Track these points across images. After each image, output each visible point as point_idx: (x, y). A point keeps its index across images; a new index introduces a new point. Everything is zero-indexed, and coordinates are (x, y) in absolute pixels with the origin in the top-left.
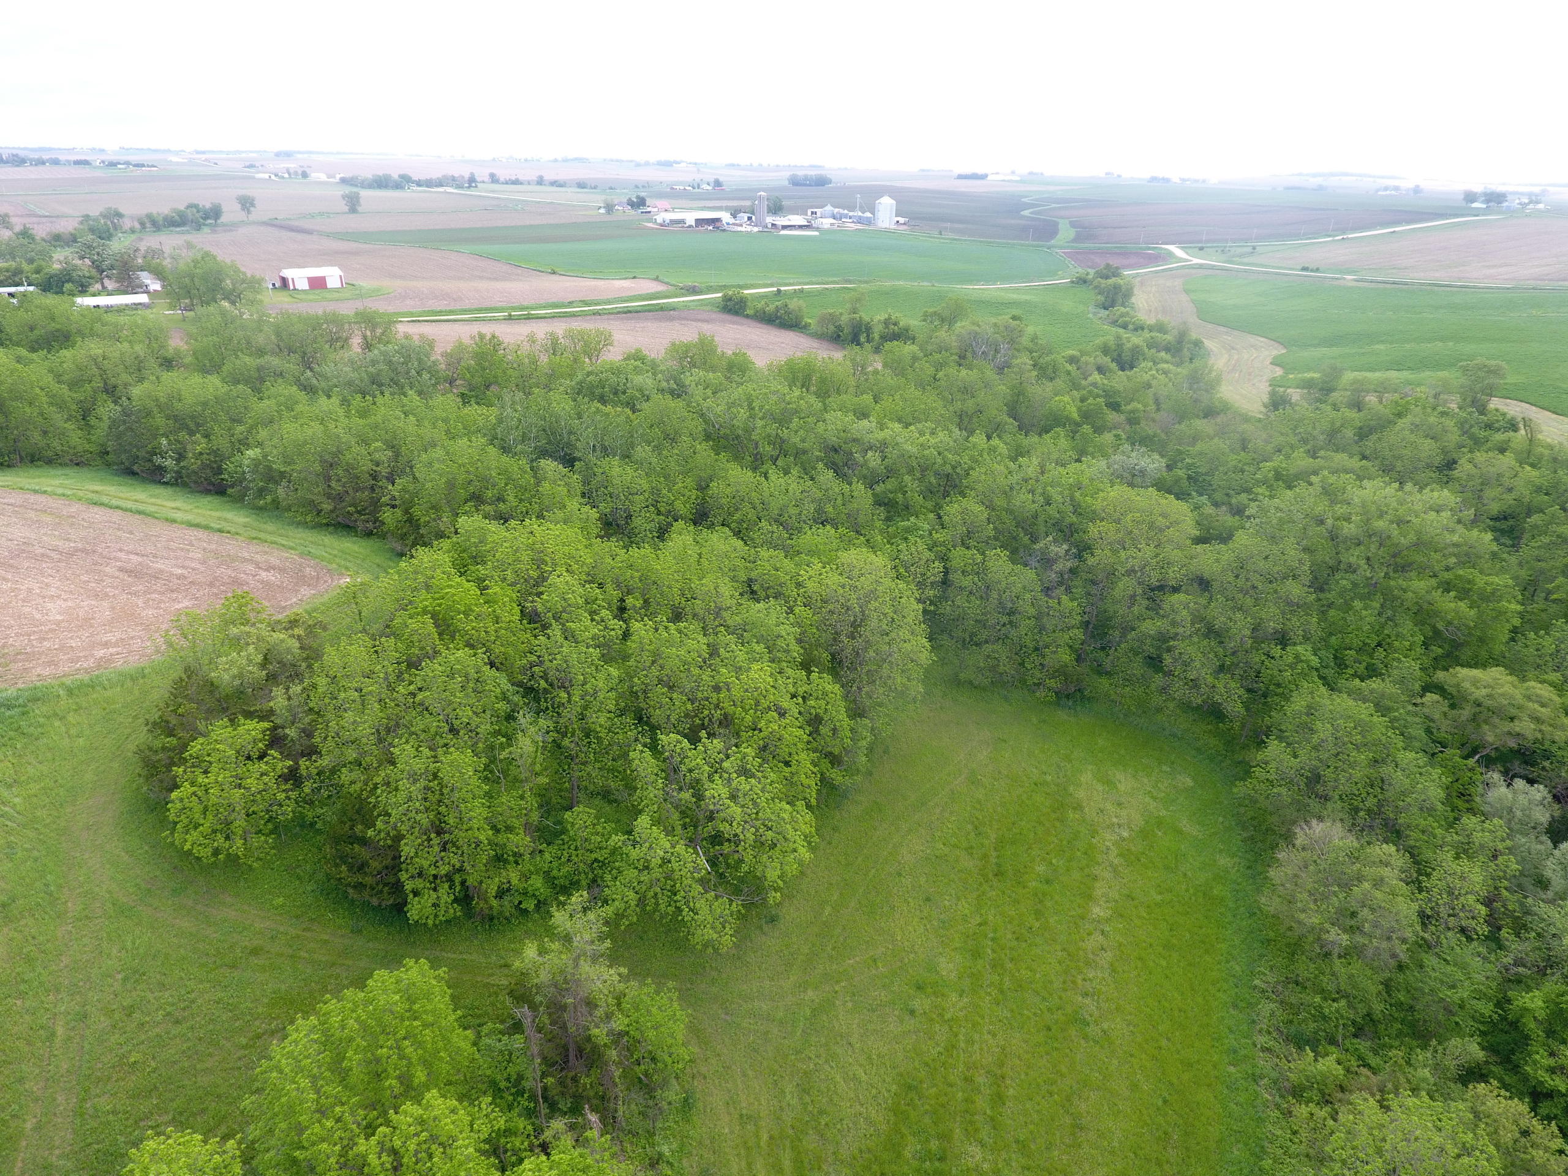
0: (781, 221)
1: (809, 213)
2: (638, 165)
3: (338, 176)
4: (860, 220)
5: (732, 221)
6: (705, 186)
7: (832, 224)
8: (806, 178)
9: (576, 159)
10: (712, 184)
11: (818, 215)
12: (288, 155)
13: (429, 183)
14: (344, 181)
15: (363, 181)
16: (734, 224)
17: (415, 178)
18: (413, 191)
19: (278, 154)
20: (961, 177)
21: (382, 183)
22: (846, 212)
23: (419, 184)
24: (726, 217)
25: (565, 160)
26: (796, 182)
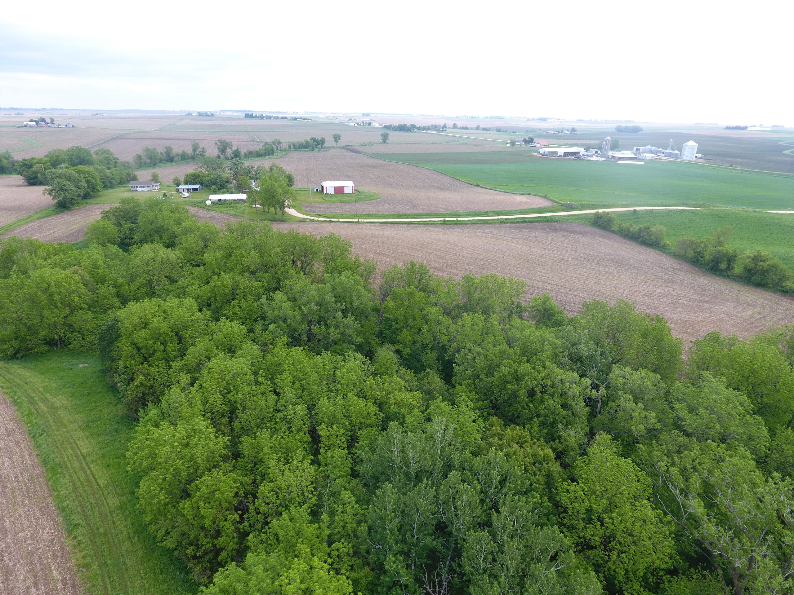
0: (618, 154)
1: (635, 149)
2: (529, 120)
3: (384, 125)
4: (670, 155)
5: (586, 153)
6: (566, 132)
7: (652, 157)
8: (627, 127)
9: (497, 117)
10: (570, 130)
11: (641, 151)
12: (368, 115)
13: (424, 129)
14: (385, 127)
15: (394, 127)
16: (587, 155)
17: (417, 126)
18: (416, 132)
19: (363, 115)
20: (727, 128)
21: (402, 128)
22: (660, 149)
23: (419, 129)
24: (582, 150)
25: (491, 117)
26: (619, 130)
